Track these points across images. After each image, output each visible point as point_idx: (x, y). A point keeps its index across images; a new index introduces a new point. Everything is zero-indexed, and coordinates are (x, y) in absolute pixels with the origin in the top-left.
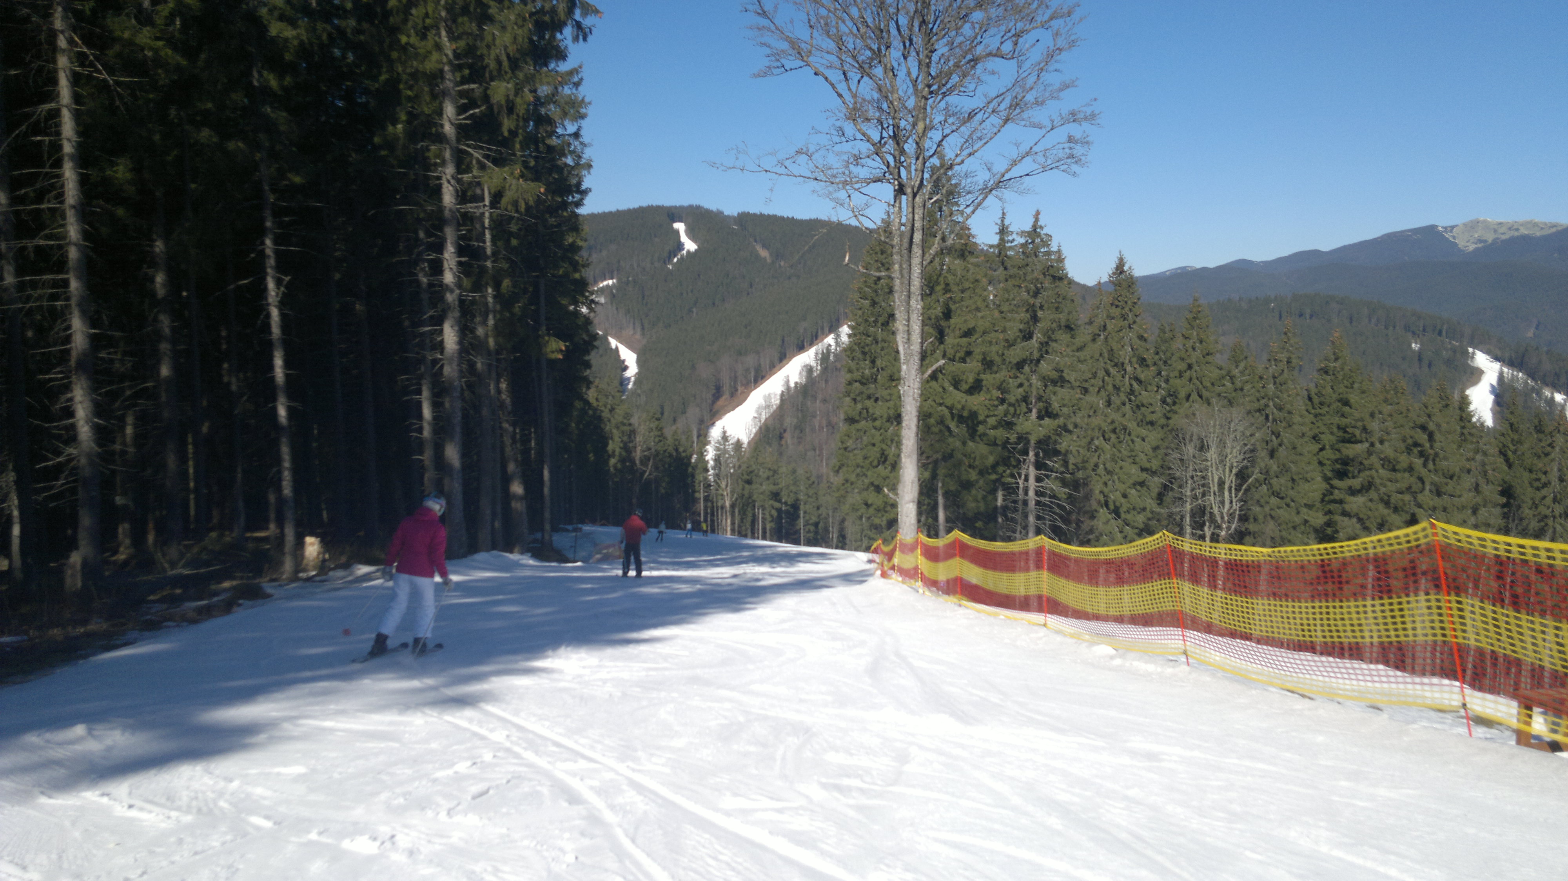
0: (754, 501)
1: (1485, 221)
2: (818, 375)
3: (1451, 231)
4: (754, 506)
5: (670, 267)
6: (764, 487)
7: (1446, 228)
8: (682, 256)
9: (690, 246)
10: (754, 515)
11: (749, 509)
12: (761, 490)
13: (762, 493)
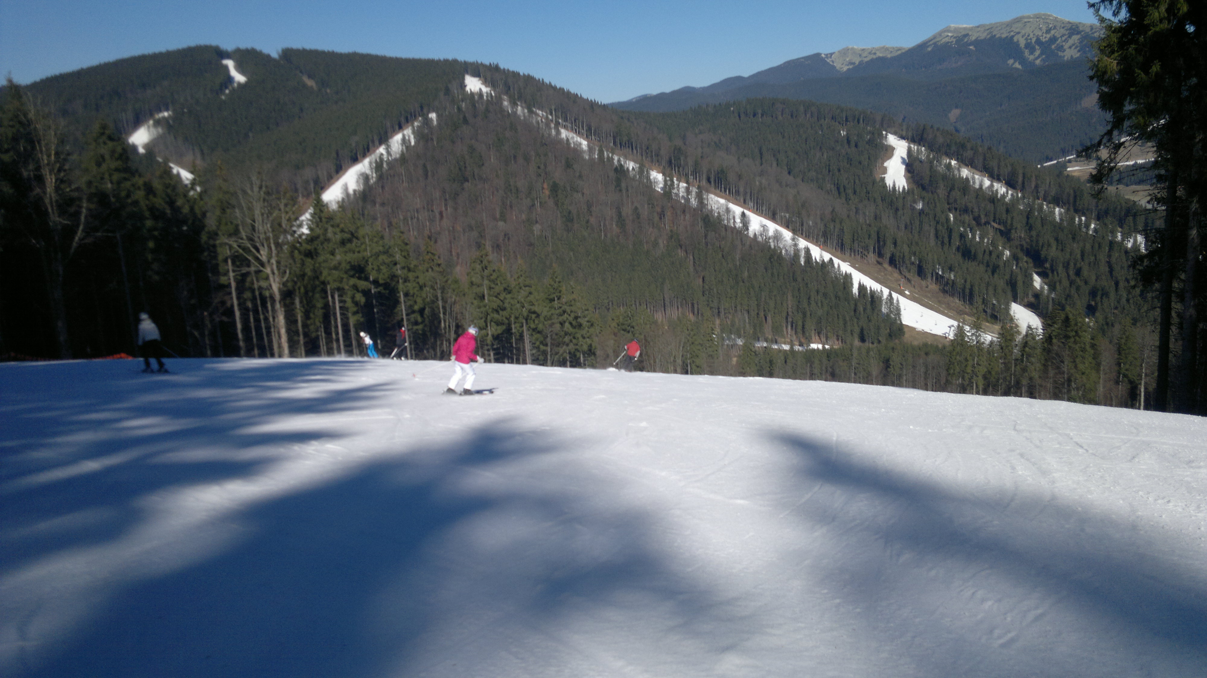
0: (324, 283)
1: (852, 49)
2: (375, 183)
3: (831, 57)
4: (325, 291)
5: (223, 97)
6: (338, 257)
7: (826, 55)
8: (233, 89)
9: (239, 78)
10: (326, 306)
11: (317, 296)
12: (334, 263)
13: (336, 268)
